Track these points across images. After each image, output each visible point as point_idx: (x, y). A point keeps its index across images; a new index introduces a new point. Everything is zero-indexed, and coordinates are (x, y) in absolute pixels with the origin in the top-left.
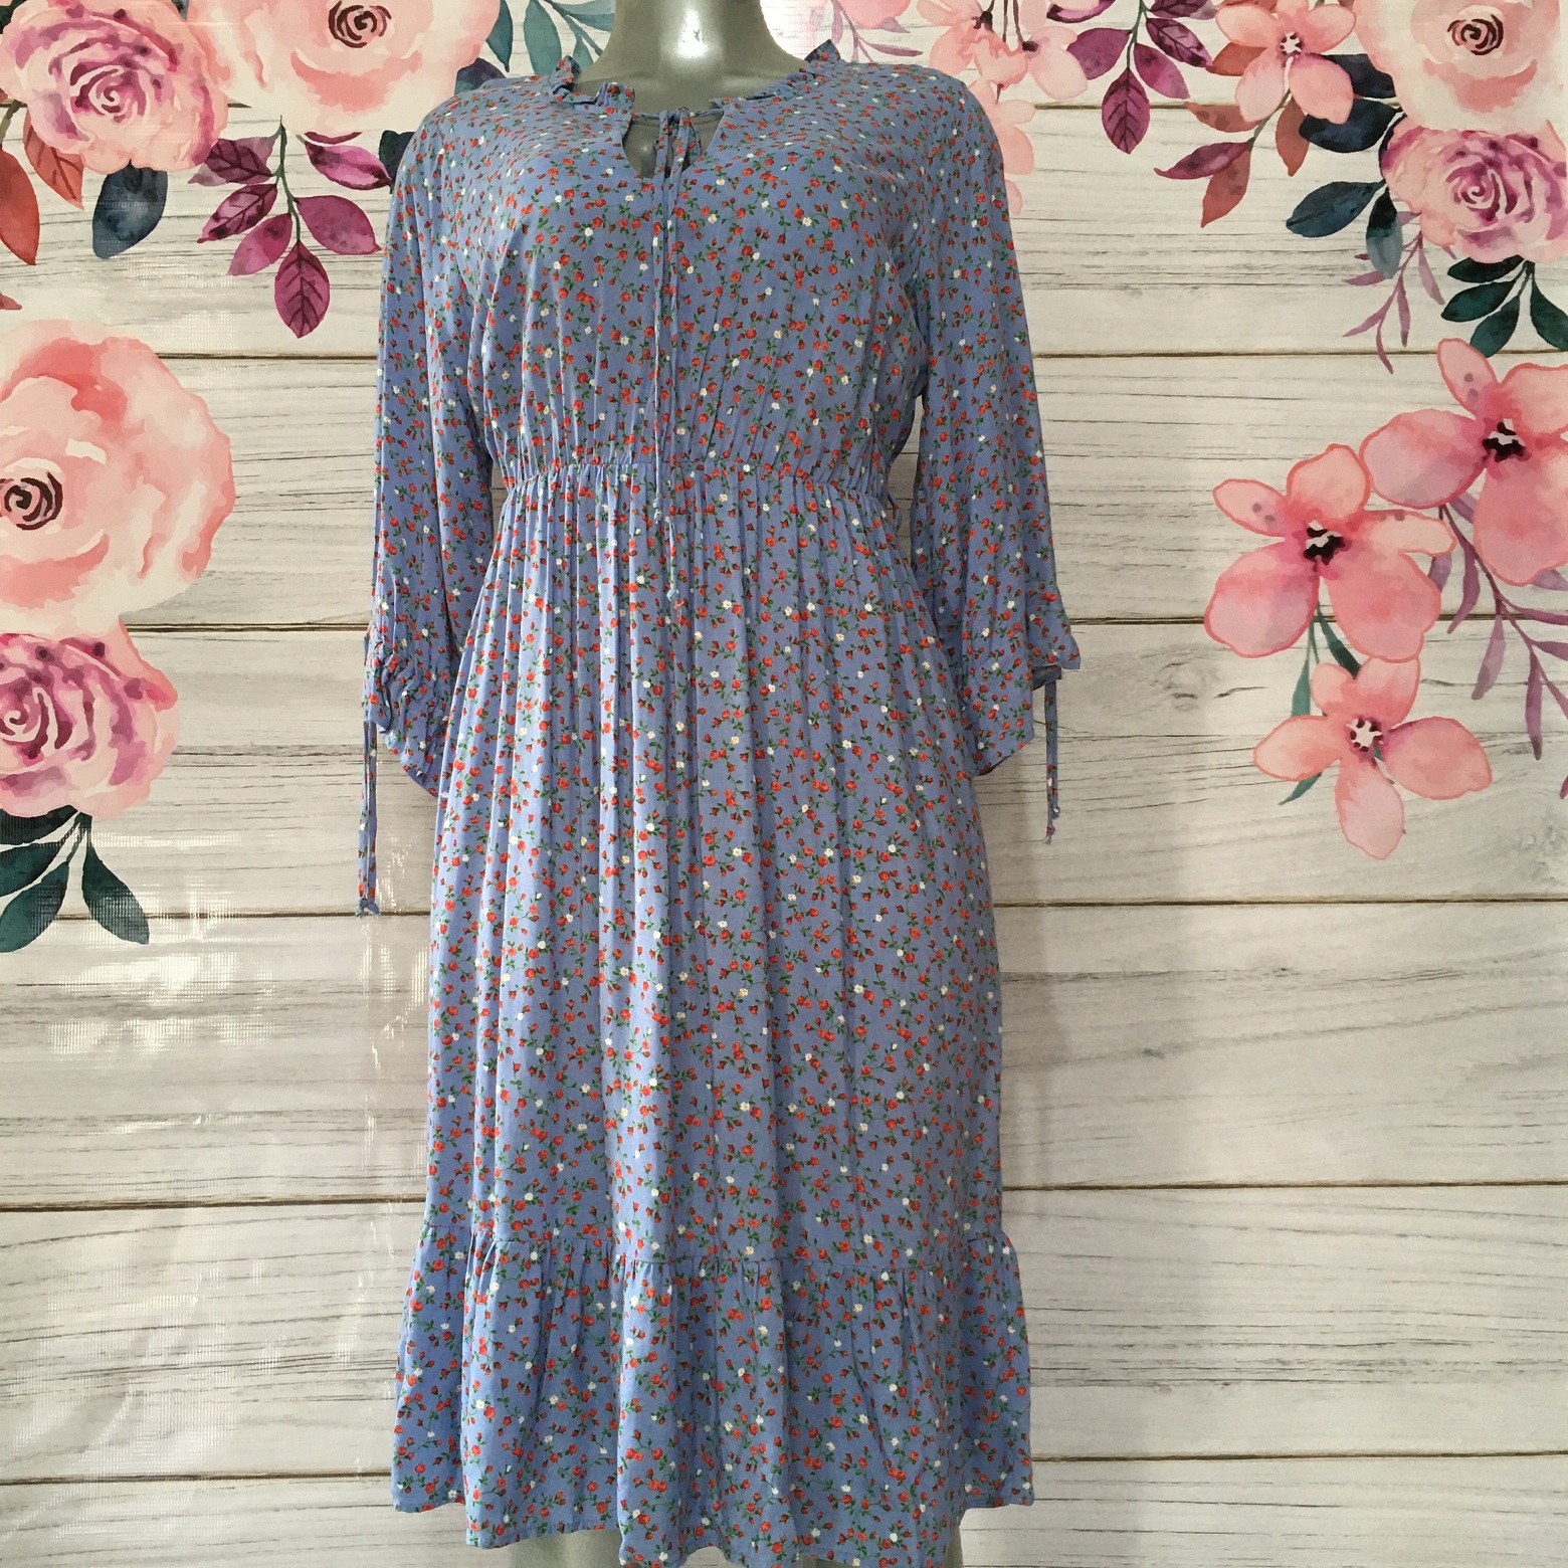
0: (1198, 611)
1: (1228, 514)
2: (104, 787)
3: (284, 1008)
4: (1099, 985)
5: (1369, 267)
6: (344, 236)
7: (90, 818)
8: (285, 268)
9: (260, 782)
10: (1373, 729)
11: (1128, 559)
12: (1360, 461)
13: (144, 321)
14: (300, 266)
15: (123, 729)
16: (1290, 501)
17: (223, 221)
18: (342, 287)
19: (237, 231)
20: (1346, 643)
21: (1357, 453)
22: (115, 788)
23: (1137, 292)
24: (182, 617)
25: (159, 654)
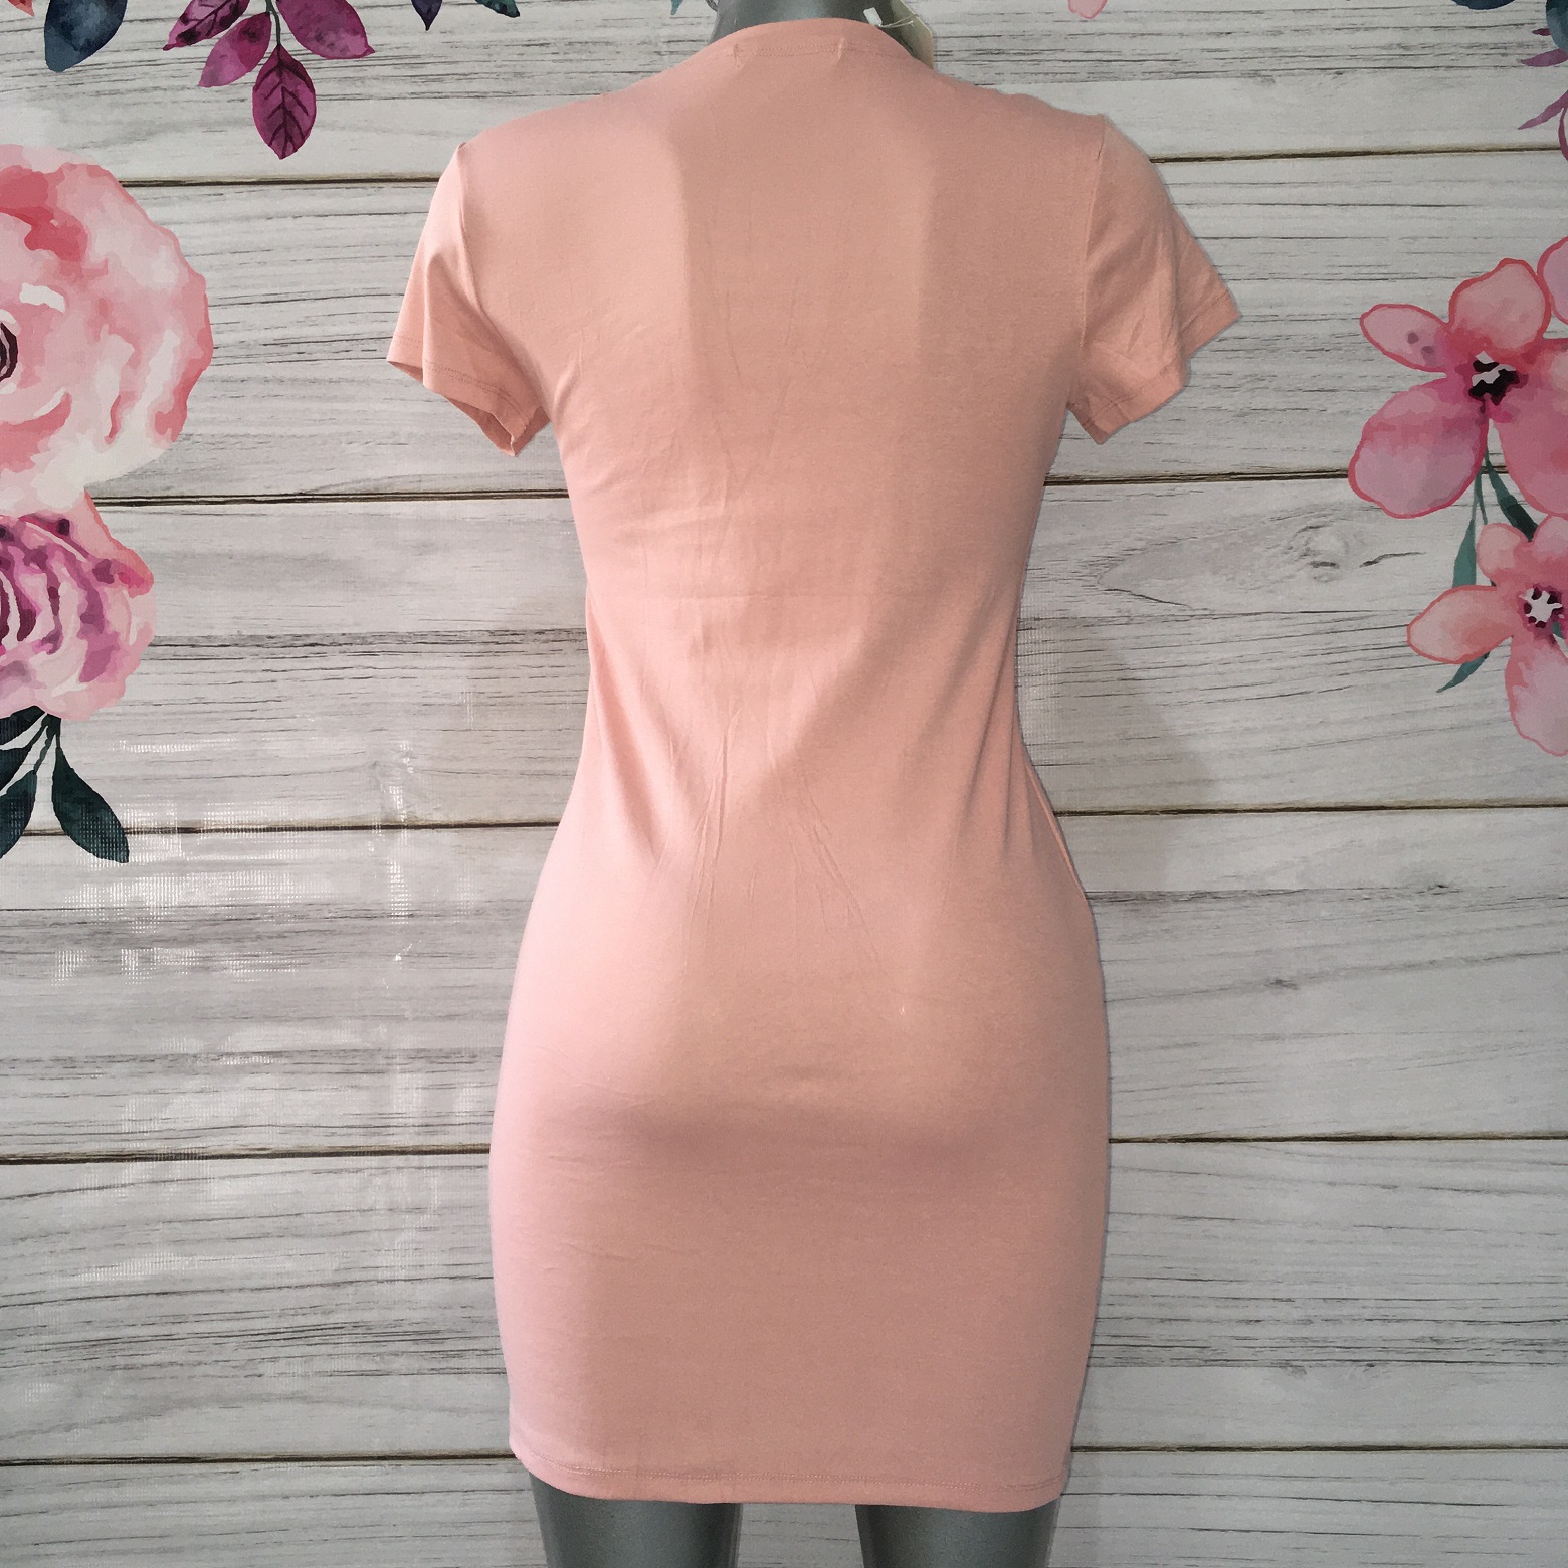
0: (1343, 463)
1: (1377, 345)
2: (73, 684)
3: (281, 935)
4: (1219, 905)
5: (1550, 44)
6: (331, 38)
7: (59, 720)
8: (263, 77)
9: (250, 678)
10: (1550, 602)
11: (1259, 402)
12: (1539, 280)
13: (105, 144)
14: (280, 75)
15: (93, 617)
16: (1454, 328)
17: (192, 24)
18: (329, 97)
19: (209, 36)
20: (1519, 498)
21: (1535, 270)
22: (85, 686)
23: (1269, 80)
24: (157, 487)
25: (132, 530)
